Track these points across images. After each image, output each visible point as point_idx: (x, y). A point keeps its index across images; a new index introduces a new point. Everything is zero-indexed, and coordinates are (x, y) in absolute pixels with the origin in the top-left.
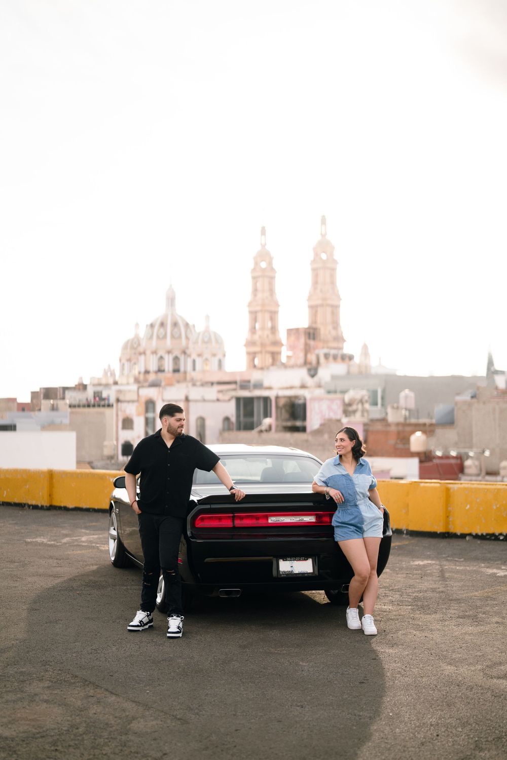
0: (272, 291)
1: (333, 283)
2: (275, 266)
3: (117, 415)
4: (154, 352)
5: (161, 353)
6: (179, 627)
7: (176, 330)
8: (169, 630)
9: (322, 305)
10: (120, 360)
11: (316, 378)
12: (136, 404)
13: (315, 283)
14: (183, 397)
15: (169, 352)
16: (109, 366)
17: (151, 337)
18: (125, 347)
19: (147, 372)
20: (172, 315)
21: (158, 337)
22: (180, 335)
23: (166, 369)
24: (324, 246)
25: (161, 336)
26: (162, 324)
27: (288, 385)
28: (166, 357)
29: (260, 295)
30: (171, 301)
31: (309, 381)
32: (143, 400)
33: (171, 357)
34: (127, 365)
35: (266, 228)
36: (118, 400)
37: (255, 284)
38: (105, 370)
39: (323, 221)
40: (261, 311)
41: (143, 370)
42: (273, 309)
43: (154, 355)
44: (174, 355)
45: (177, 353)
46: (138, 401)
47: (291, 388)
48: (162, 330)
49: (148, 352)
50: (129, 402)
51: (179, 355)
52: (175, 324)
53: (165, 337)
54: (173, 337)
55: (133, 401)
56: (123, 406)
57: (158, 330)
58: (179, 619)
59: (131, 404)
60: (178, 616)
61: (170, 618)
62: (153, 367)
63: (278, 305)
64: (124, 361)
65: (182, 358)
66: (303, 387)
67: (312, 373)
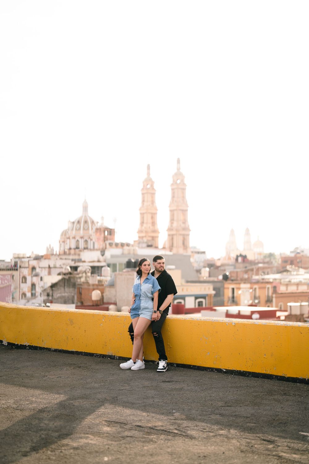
0: (153, 202)
1: (184, 197)
2: (155, 187)
3: (20, 275)
4: (74, 238)
5: (77, 238)
6: (164, 366)
7: (86, 225)
8: (158, 368)
9: (176, 210)
10: (60, 242)
11: (104, 257)
12: (28, 269)
13: (173, 197)
14: (47, 266)
15: (82, 238)
16: (50, 245)
17: (72, 229)
18: (62, 235)
19: (70, 249)
20: (85, 216)
21: (76, 229)
22: (88, 227)
23: (80, 247)
24: (178, 175)
25: (78, 229)
26: (79, 222)
27: (91, 260)
28: (80, 240)
29: (145, 204)
30: (85, 208)
31: (102, 258)
32: (31, 267)
33: (83, 240)
34: (62, 244)
35: (150, 165)
36: (20, 267)
37: (143, 198)
38: (47, 248)
39: (179, 161)
40: (146, 213)
41: (68, 247)
42: (154, 211)
43: (74, 239)
44: (85, 239)
45: (86, 238)
46: (28, 267)
47: (93, 262)
48: (78, 225)
49: (71, 238)
50: (25, 268)
51: (87, 240)
52: (86, 222)
53: (80, 229)
54: (84, 229)
55: (27, 268)
56: (23, 270)
57: (76, 225)
58: (164, 362)
59: (25, 269)
60: (164, 361)
61: (160, 361)
62: (73, 246)
63: (156, 210)
64: (61, 242)
65: (89, 241)
66: (99, 261)
67: (102, 253)
